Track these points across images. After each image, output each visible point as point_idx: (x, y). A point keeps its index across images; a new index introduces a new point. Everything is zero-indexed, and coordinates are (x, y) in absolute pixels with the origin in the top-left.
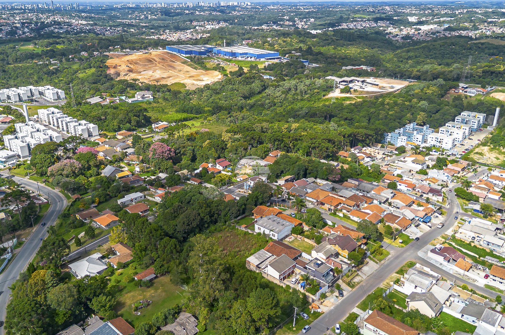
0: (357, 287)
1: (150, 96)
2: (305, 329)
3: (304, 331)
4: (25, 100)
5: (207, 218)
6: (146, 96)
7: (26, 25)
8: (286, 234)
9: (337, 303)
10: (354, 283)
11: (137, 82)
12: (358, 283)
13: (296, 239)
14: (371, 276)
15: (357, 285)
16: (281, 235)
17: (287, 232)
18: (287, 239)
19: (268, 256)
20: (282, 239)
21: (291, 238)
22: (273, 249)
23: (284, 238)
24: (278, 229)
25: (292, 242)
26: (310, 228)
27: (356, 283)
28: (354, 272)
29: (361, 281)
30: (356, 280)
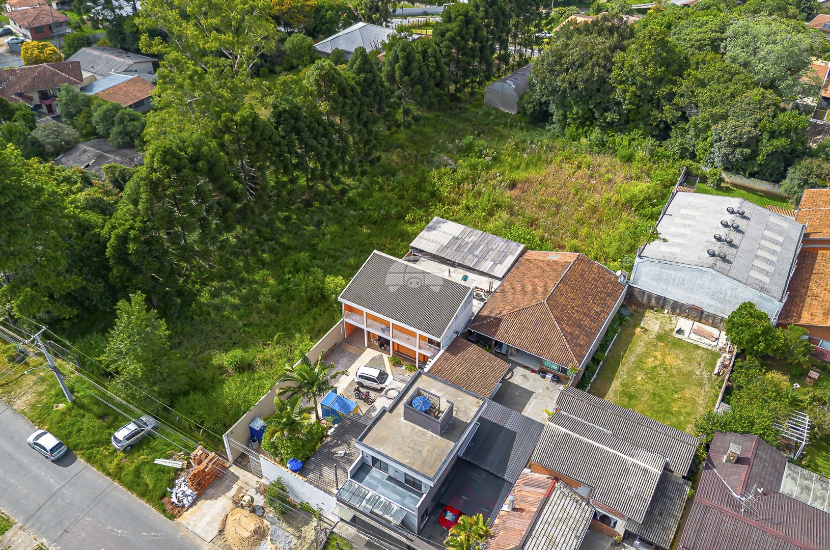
8: (708, 306)
13: (713, 355)
16: (658, 278)
17: (713, 303)
18: (684, 324)
19: (485, 266)
20: (661, 303)
21: (709, 336)
22: (536, 272)
23: (679, 309)
24: (677, 250)
25: (679, 345)
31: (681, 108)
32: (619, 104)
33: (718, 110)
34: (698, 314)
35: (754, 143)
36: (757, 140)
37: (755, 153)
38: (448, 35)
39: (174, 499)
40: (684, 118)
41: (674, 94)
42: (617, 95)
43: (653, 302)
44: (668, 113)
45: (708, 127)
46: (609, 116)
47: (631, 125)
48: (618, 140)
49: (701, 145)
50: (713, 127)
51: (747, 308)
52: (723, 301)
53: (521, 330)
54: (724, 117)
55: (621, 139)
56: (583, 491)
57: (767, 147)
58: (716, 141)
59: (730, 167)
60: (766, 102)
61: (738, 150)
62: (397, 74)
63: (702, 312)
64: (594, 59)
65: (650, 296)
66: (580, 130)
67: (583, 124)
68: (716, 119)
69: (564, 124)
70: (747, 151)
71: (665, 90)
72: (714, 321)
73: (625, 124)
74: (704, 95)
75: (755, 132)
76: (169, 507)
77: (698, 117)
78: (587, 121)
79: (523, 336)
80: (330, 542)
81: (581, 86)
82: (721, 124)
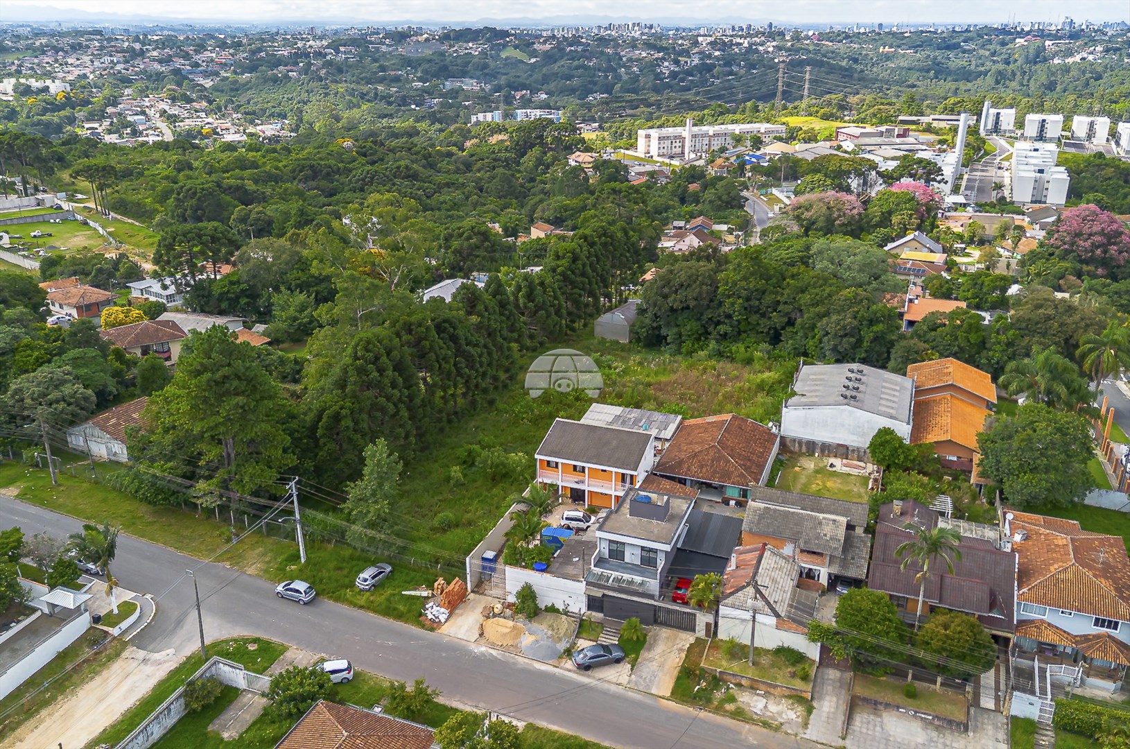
3: (280, 588)
8: (852, 442)
9: (520, 660)
10: (732, 699)
12: (739, 714)
13: (866, 478)
15: (719, 710)
16: (804, 425)
17: (854, 438)
18: (833, 461)
20: (811, 447)
21: (857, 467)
22: (700, 430)
23: (827, 450)
24: (815, 399)
25: (834, 474)
26: (982, 481)
27: (730, 707)
28: (793, 675)
29: (766, 724)
30: (756, 703)
31: (787, 314)
32: (729, 316)
33: (820, 309)
34: (843, 451)
35: (855, 332)
36: (859, 329)
37: (860, 341)
38: (559, 270)
39: (430, 616)
40: (791, 323)
41: (778, 303)
42: (726, 308)
43: (804, 449)
44: (777, 319)
45: (814, 325)
46: (722, 328)
47: (744, 335)
48: (734, 348)
49: (811, 343)
50: (819, 324)
51: (883, 433)
52: (864, 435)
53: (702, 467)
54: (827, 314)
55: (739, 348)
56: (789, 549)
57: (868, 334)
58: (824, 336)
60: (859, 298)
61: (845, 340)
62: (521, 301)
63: (847, 447)
64: (700, 278)
65: (800, 443)
66: (696, 346)
67: (698, 339)
68: (821, 316)
69: (680, 342)
70: (853, 340)
71: (768, 299)
72: (855, 453)
73: (737, 335)
74: (806, 298)
75: (856, 323)
76: (428, 623)
77: (803, 319)
78: (702, 336)
79: (704, 470)
80: (583, 627)
81: (692, 304)
82: (825, 320)
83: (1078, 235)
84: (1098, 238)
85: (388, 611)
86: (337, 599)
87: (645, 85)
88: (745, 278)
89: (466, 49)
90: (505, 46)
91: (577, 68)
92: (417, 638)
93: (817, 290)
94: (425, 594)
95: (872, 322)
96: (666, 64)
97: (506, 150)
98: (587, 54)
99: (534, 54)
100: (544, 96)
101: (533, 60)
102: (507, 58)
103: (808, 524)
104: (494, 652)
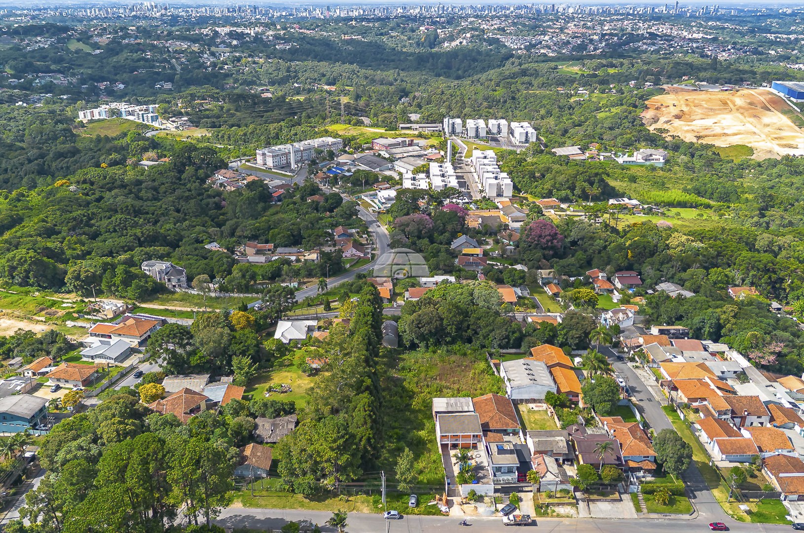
0: (549, 519)
1: (661, 158)
2: (389, 513)
3: (386, 515)
4: (482, 137)
5: (451, 329)
6: (654, 157)
7: (607, 37)
8: (536, 397)
9: (484, 518)
10: (554, 511)
11: (664, 135)
12: (558, 516)
13: (546, 411)
14: (600, 520)
15: (552, 516)
16: (519, 393)
17: (537, 395)
18: (531, 405)
19: (466, 409)
20: (522, 401)
21: (540, 406)
22: (484, 404)
23: (528, 401)
24: (520, 382)
25: (535, 412)
26: (586, 406)
27: (555, 514)
28: (569, 498)
29: (568, 517)
30: (561, 510)
31: (474, 330)
32: (449, 333)
33: (491, 328)
34: (534, 401)
35: (507, 337)
36: (508, 335)
37: (509, 340)
39: (443, 511)
40: (476, 333)
41: (469, 325)
42: (449, 330)
43: (520, 401)
44: (469, 332)
45: (489, 335)
46: (448, 339)
47: (457, 340)
48: (454, 347)
49: (487, 342)
51: (548, 392)
52: (540, 393)
53: (497, 423)
54: (494, 330)
55: (456, 347)
56: (549, 454)
57: (513, 338)
58: (493, 339)
59: (501, 347)
61: (503, 341)
63: (535, 399)
66: (436, 347)
67: (436, 345)
68: (491, 331)
69: (427, 347)
70: (506, 340)
71: (465, 324)
72: (540, 401)
73: (453, 342)
74: (482, 323)
75: (507, 333)
76: (444, 513)
77: (482, 332)
78: (438, 343)
79: (498, 425)
80: (496, 501)
81: (433, 331)
82: (493, 333)
83: (540, 236)
84: (548, 238)
85: (429, 513)
86: (408, 514)
87: (197, 75)
88: (455, 316)
89: (36, 42)
90: (69, 38)
91: (139, 60)
92: (445, 520)
93: (486, 319)
94: (435, 503)
95: (514, 332)
96: (206, 56)
97: (169, 170)
98: (141, 47)
99: (96, 46)
100: (122, 86)
101: (98, 52)
102: (78, 51)
103: (554, 444)
104: (474, 518)
